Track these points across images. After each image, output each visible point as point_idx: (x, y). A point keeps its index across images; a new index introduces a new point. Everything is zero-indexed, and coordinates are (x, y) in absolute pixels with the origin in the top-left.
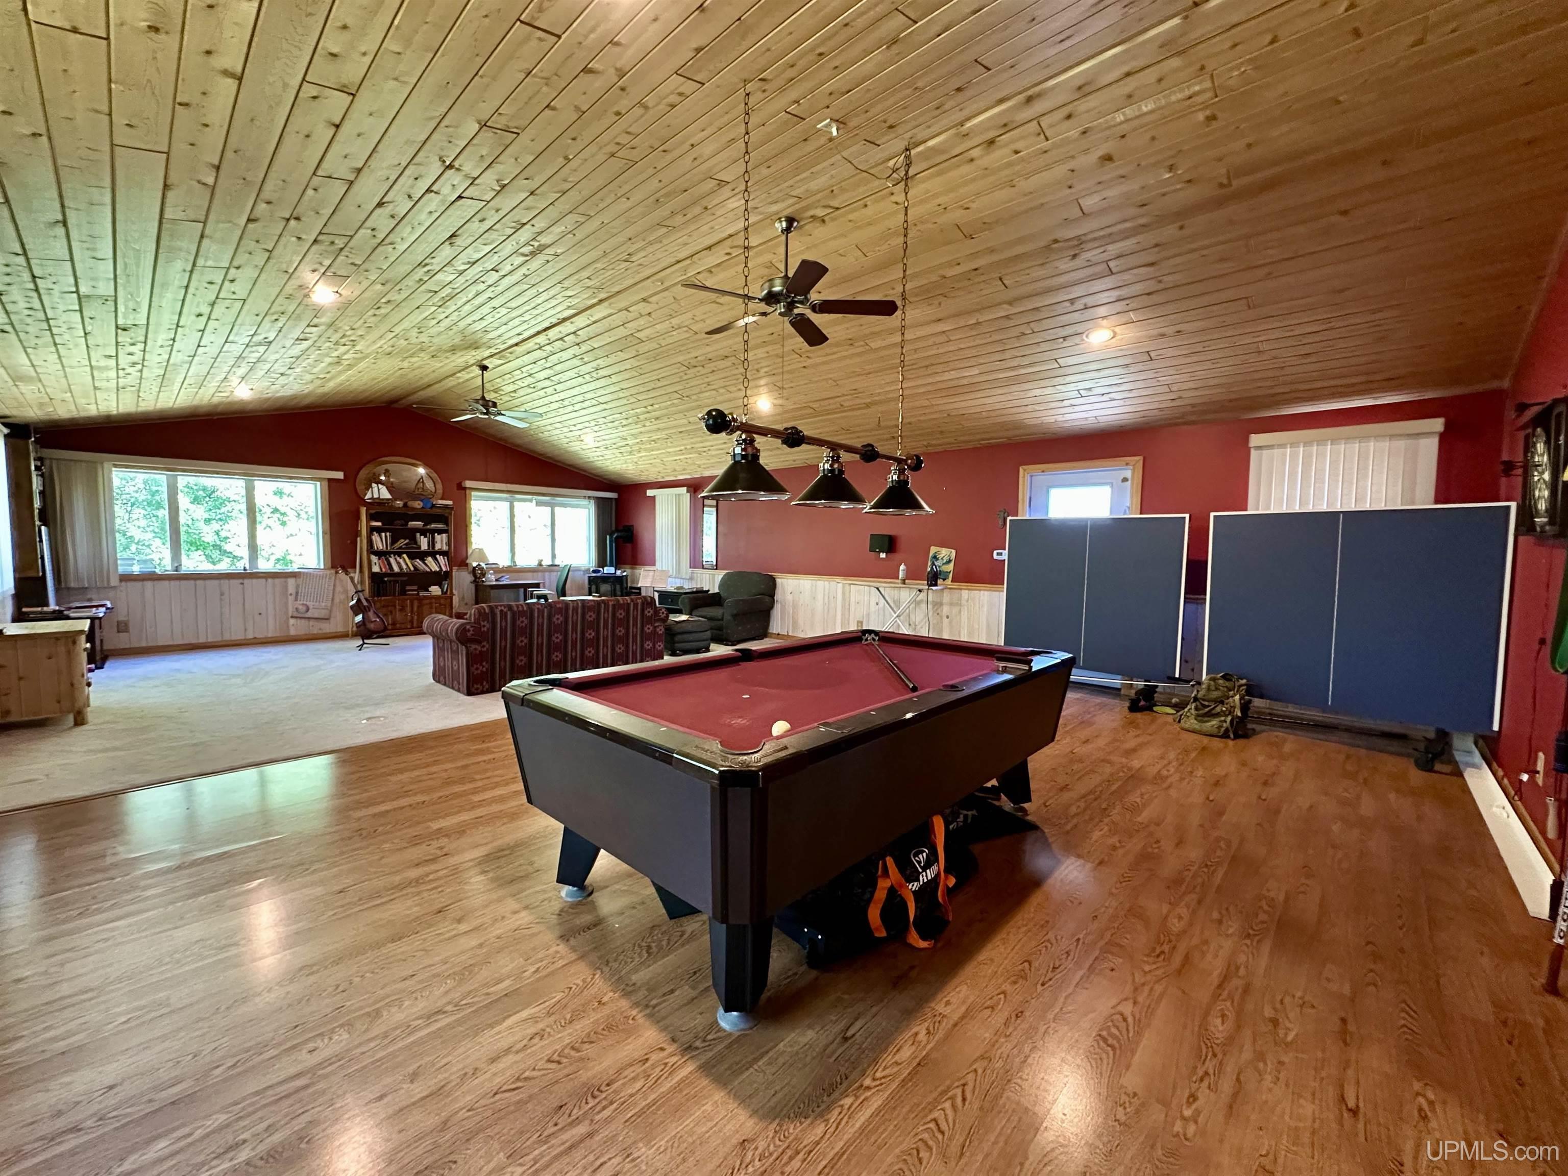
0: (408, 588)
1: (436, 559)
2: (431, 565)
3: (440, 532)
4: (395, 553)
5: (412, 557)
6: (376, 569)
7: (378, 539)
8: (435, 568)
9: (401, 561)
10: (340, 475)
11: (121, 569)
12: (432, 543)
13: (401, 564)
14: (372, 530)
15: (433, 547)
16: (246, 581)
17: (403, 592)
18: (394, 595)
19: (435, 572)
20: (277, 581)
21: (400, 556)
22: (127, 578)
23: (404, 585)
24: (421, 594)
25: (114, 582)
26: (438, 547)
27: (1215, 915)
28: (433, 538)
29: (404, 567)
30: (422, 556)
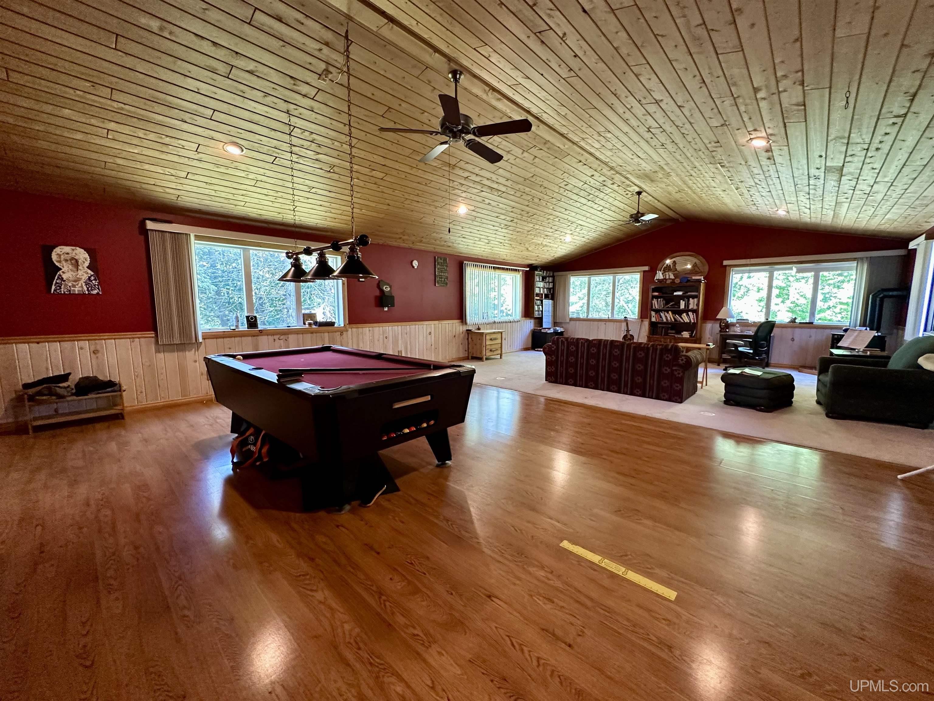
0: (669, 331)
1: (688, 315)
2: (685, 318)
3: (694, 297)
4: (665, 311)
5: (674, 313)
6: (653, 319)
7: (656, 303)
8: (686, 320)
9: (667, 315)
10: (646, 268)
11: (570, 316)
12: (687, 305)
13: (669, 317)
14: (654, 297)
15: (688, 307)
16: (607, 323)
17: (666, 334)
18: (661, 335)
19: (687, 323)
20: (618, 323)
21: (668, 313)
22: (572, 319)
23: (667, 329)
24: (676, 336)
25: (568, 321)
26: (691, 307)
27: (142, 550)
28: (689, 300)
29: (669, 319)
30: (680, 312)
